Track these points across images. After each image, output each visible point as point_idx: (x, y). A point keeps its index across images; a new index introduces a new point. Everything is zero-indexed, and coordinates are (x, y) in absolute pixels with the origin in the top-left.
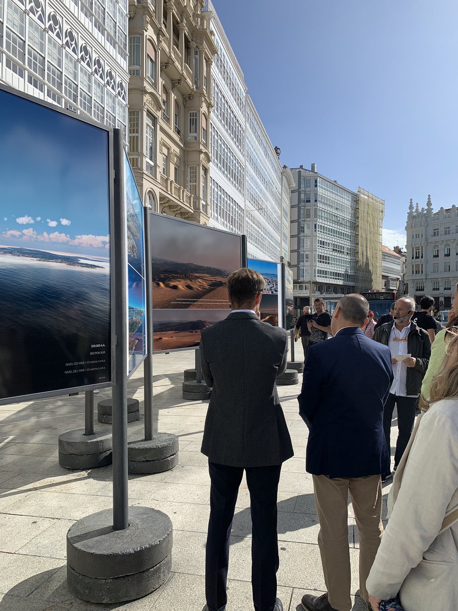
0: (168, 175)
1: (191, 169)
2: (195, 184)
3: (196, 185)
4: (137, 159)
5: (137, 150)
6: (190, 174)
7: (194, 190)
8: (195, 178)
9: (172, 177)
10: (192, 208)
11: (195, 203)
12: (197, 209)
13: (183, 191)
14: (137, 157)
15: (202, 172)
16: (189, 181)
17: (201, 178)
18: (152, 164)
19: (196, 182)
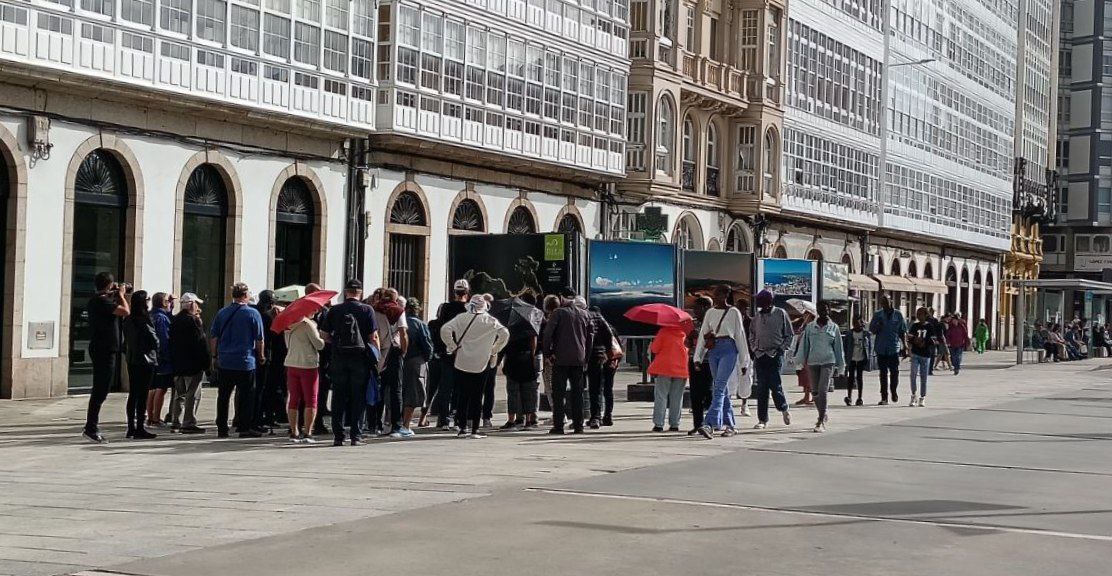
0: (698, 49)
1: (745, 16)
2: (754, 46)
3: (754, 50)
4: (644, 43)
5: (644, 28)
6: (744, 26)
7: (752, 61)
8: (753, 35)
9: (705, 52)
10: (745, 100)
11: (751, 86)
12: (754, 97)
13: (727, 70)
14: (644, 39)
15: (769, 18)
16: (741, 42)
17: (767, 33)
18: (669, 43)
19: (755, 43)
